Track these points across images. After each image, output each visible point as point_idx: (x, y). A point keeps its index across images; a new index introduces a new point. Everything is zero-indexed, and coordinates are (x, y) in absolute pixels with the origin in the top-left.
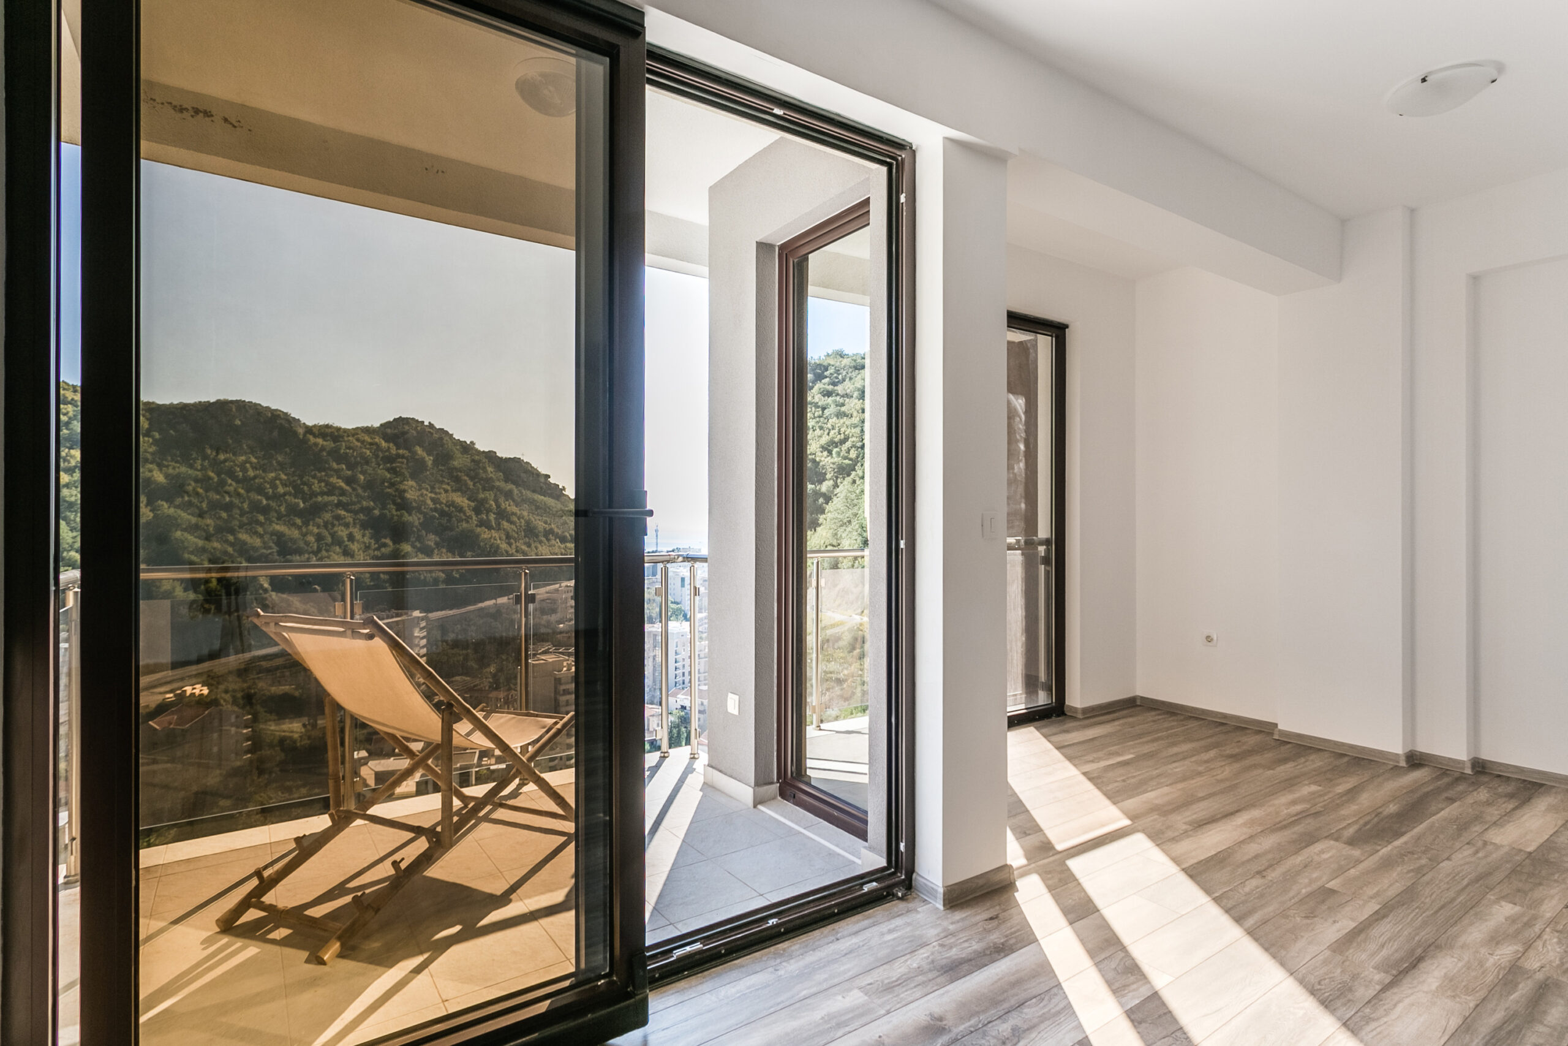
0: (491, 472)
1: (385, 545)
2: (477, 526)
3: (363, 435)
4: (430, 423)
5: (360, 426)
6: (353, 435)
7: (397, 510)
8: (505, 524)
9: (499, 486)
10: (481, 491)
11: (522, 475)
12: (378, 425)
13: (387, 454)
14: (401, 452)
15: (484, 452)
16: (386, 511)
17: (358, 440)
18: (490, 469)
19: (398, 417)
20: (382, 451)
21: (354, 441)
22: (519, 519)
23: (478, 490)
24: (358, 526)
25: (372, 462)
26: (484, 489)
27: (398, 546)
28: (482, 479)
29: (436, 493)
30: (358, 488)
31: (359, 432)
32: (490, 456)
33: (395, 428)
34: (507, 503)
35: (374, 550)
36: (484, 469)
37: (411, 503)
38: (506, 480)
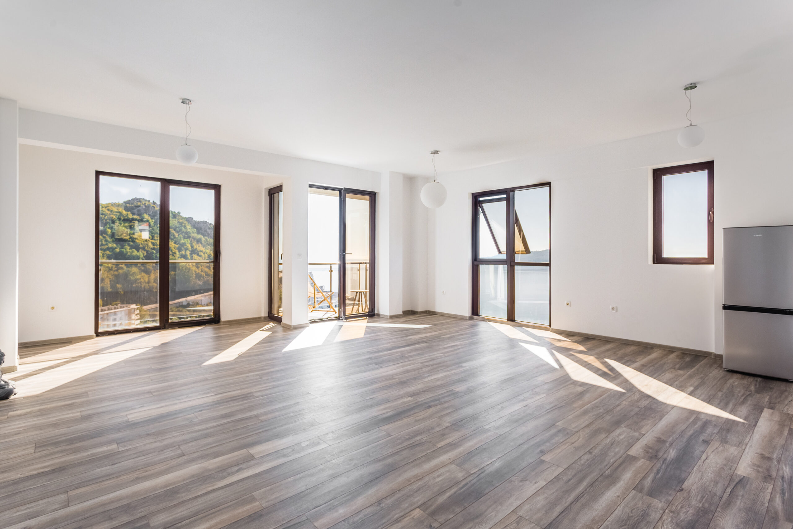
0: (189, 229)
1: (122, 268)
2: (179, 258)
3: (112, 207)
4: (153, 201)
5: (111, 202)
6: (106, 207)
7: (130, 249)
8: (195, 256)
9: (193, 236)
10: (182, 239)
11: (208, 230)
12: (122, 202)
13: (126, 218)
14: (135, 217)
15: (185, 218)
16: (123, 250)
17: (108, 210)
18: (189, 227)
19: (134, 197)
20: (123, 216)
21: (106, 210)
22: (204, 254)
23: (181, 238)
24: (105, 258)
25: (116, 222)
26: (184, 238)
27: (128, 269)
28: (183, 232)
29: (155, 240)
30: (107, 236)
31: (110, 205)
32: (189, 220)
33: (132, 204)
34: (198, 245)
35: (114, 271)
36: (185, 227)
37: (139, 245)
38: (198, 233)
